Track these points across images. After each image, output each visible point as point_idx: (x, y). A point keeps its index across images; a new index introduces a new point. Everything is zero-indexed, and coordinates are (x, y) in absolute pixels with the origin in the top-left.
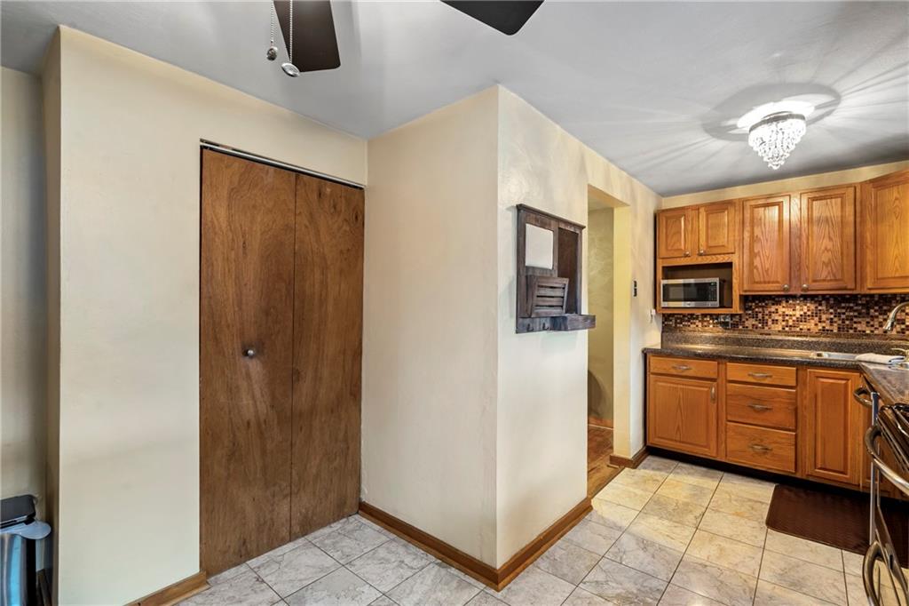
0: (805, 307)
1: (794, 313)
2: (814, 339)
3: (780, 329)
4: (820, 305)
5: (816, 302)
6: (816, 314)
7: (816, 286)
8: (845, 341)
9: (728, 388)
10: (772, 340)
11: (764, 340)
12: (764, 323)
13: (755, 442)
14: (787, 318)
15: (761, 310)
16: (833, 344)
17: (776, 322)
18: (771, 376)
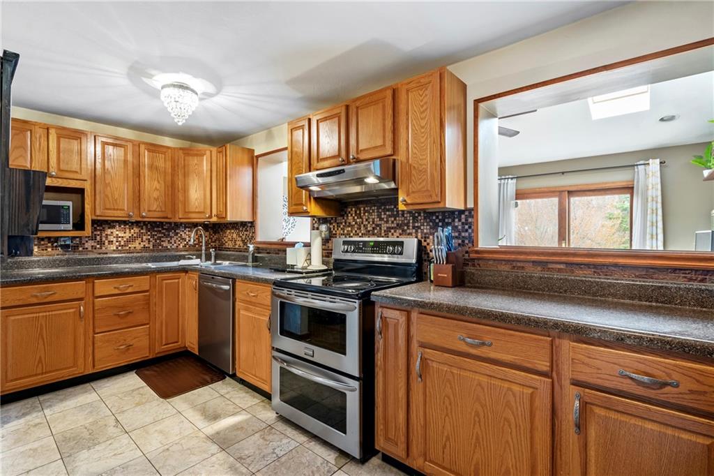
0: (132, 231)
1: (124, 235)
2: (139, 255)
3: (115, 248)
4: (142, 229)
5: (139, 227)
6: (140, 235)
7: (151, 214)
8: (158, 254)
9: (96, 304)
10: (109, 258)
11: (102, 258)
12: (101, 243)
13: (119, 344)
14: (120, 239)
15: (99, 233)
16: (151, 257)
17: (111, 242)
18: (132, 286)
